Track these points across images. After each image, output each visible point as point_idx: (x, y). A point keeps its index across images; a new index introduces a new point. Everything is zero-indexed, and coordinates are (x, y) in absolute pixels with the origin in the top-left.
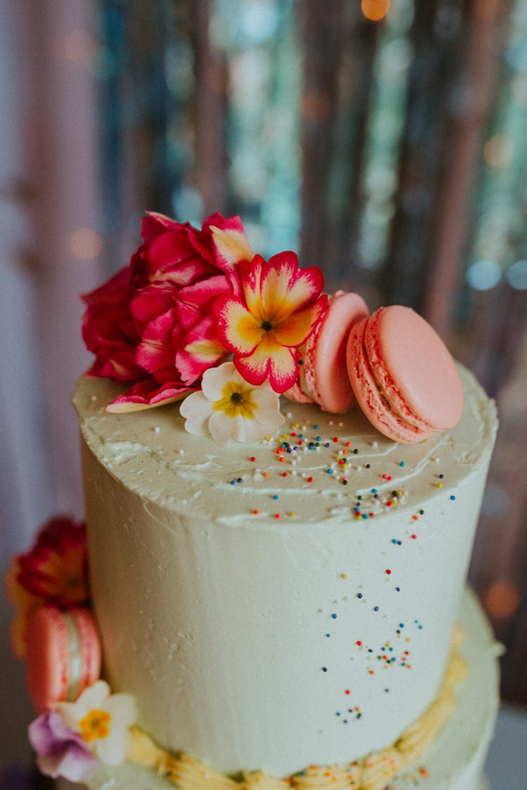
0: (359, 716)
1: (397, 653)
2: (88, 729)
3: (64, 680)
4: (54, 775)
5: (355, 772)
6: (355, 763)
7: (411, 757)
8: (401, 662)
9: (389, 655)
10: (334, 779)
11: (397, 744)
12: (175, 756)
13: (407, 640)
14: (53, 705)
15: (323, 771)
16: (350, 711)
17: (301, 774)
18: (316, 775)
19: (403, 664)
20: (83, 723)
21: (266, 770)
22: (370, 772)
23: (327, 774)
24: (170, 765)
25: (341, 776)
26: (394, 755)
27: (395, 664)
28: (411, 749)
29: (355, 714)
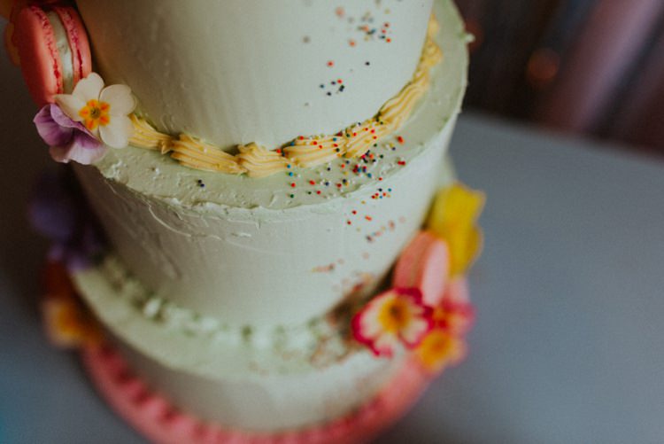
0: (342, 88)
1: (377, 25)
2: (89, 118)
3: (57, 74)
4: (66, 161)
5: (340, 140)
6: (340, 134)
7: (389, 127)
8: (382, 34)
9: (371, 27)
10: (321, 147)
11: (377, 118)
12: (174, 137)
13: (387, 11)
14: (51, 99)
15: (311, 140)
16: (333, 83)
17: (291, 144)
18: (305, 144)
19: (383, 37)
20: (84, 113)
21: (259, 143)
22: (352, 140)
23: (315, 143)
24: (170, 145)
25: (328, 145)
26: (374, 125)
27: (376, 36)
28: (389, 120)
29: (338, 86)
